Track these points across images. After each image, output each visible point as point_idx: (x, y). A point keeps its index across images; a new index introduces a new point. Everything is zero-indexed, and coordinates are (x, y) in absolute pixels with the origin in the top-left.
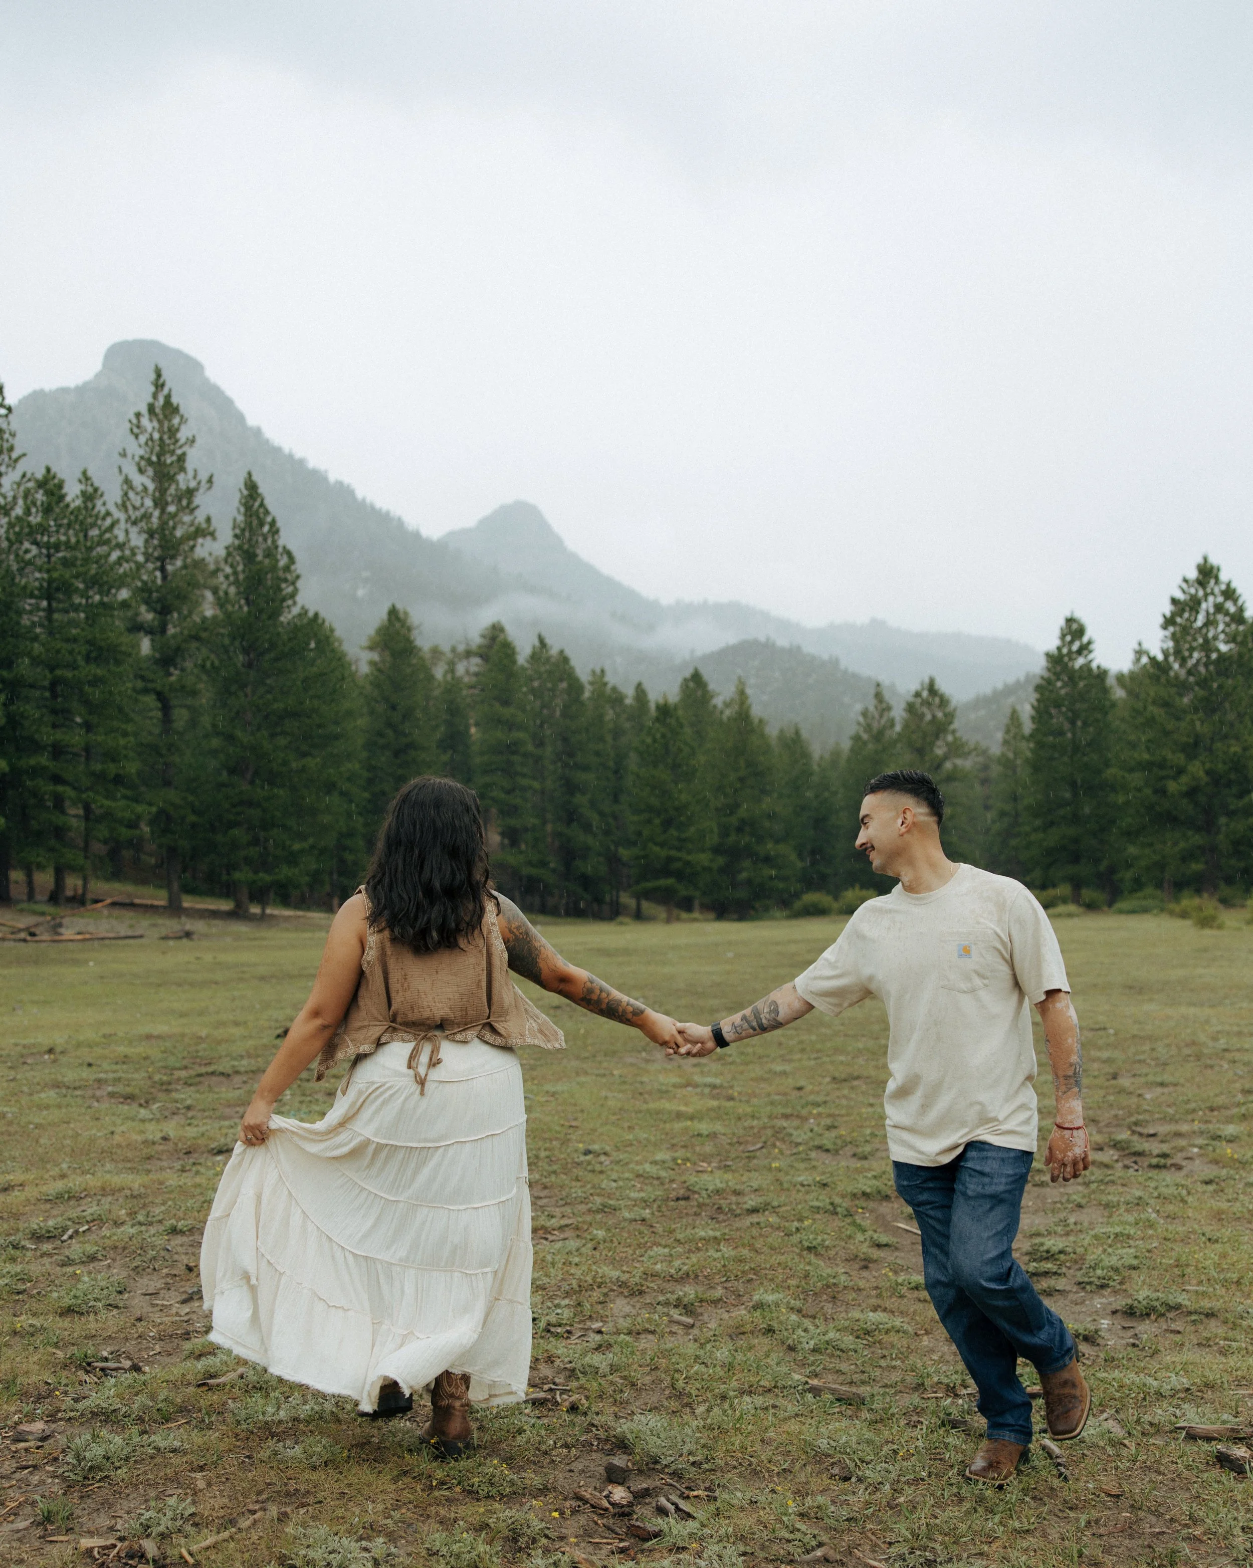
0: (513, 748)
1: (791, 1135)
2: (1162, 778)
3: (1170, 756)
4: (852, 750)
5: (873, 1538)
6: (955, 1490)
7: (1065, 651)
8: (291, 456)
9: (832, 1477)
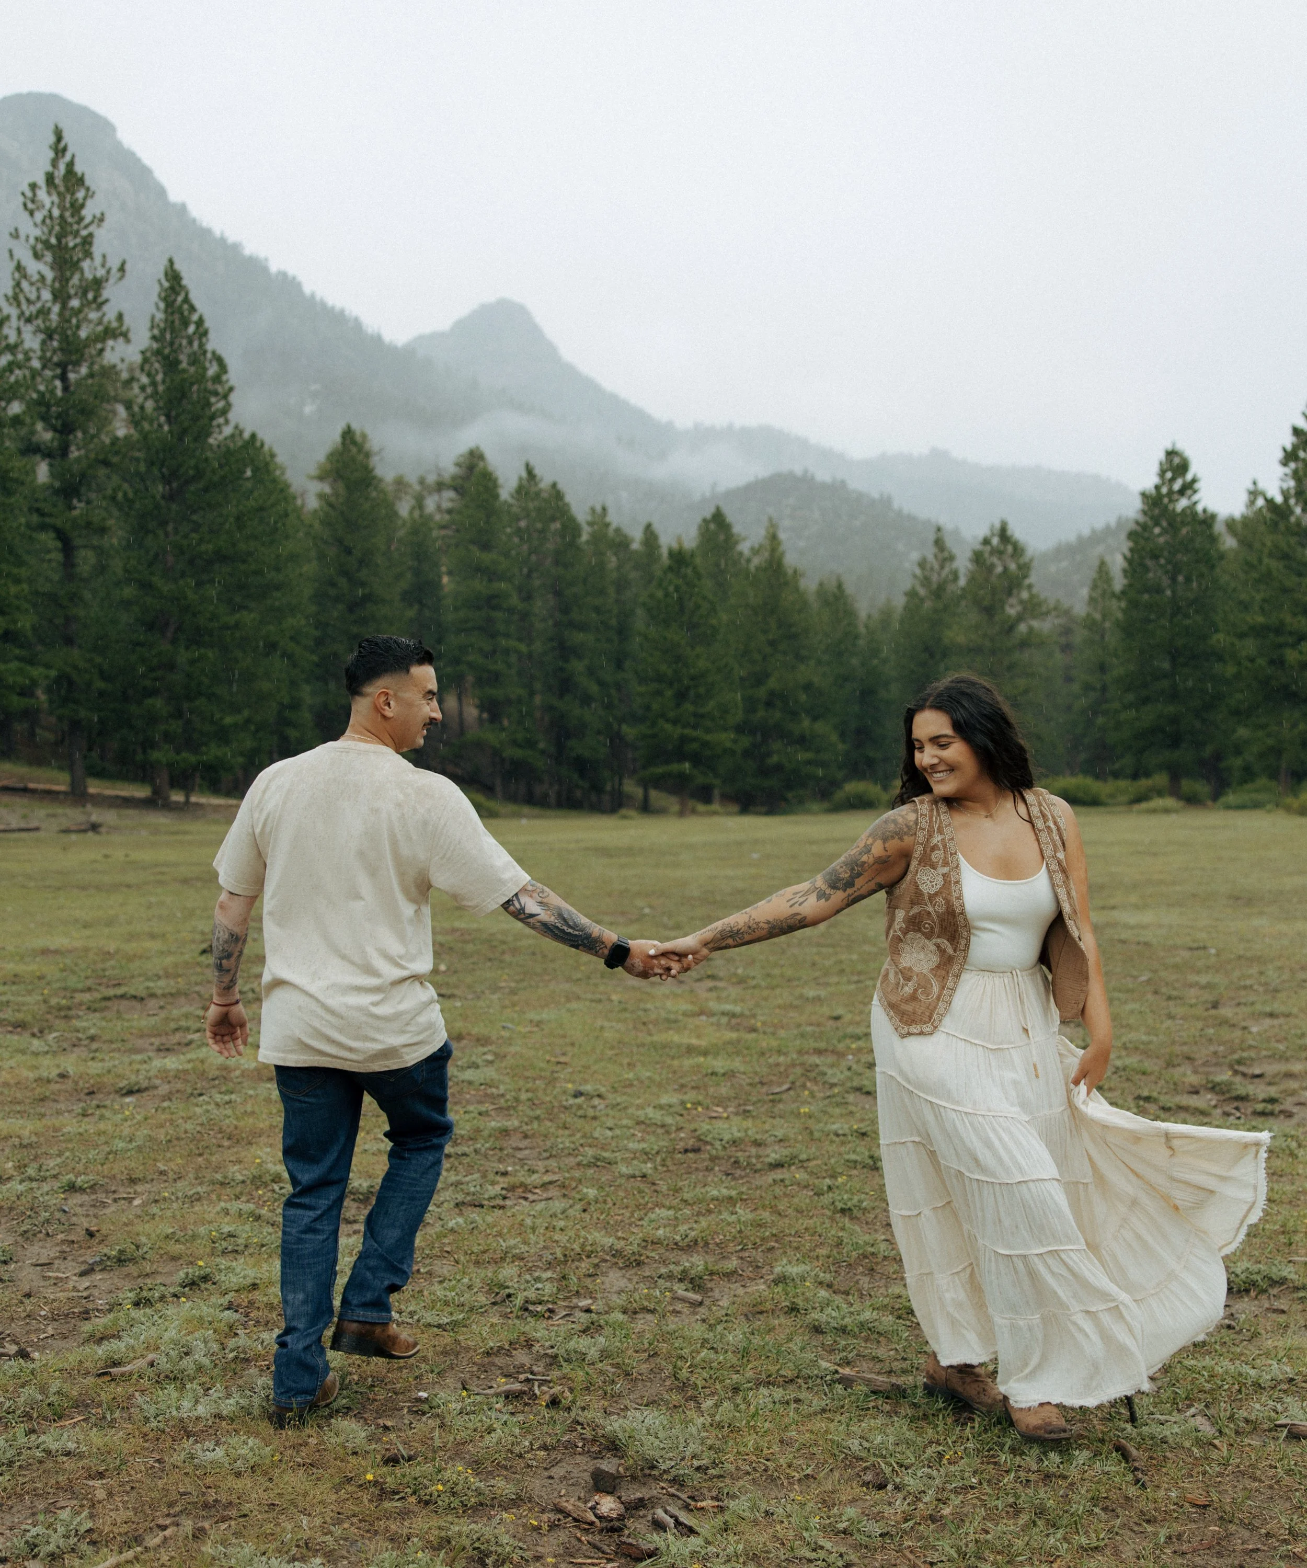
0: (492, 601)
1: (825, 1074)
2: (1280, 646)
3: (1288, 619)
4: (906, 608)
5: (911, 1557)
6: (1011, 1500)
7: (1164, 490)
8: (223, 240)
9: (866, 1484)
